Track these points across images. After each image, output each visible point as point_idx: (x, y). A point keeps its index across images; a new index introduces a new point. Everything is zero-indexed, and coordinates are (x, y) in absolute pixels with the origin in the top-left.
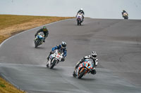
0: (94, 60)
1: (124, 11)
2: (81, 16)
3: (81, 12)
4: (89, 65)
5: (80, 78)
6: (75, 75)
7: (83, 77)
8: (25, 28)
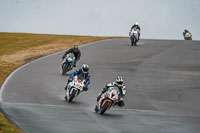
0: (120, 89)
1: (186, 31)
2: (136, 32)
3: (136, 27)
4: (113, 95)
5: (102, 113)
6: (97, 110)
7: (107, 112)
8: (46, 52)
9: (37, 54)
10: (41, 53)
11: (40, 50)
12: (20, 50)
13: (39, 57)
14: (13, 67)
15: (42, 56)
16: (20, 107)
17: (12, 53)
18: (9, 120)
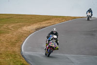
9: (42, 26)
10: (44, 25)
11: (44, 24)
12: (33, 24)
13: (43, 28)
14: (29, 33)
15: (45, 27)
16: (32, 55)
17: (29, 25)
18: (27, 62)
